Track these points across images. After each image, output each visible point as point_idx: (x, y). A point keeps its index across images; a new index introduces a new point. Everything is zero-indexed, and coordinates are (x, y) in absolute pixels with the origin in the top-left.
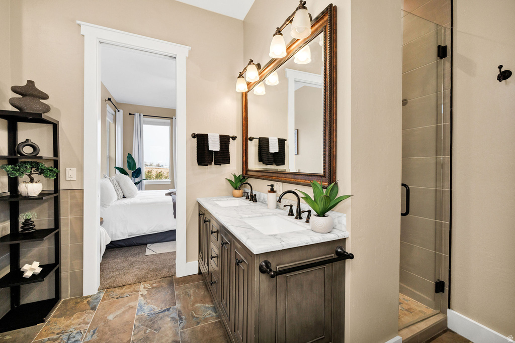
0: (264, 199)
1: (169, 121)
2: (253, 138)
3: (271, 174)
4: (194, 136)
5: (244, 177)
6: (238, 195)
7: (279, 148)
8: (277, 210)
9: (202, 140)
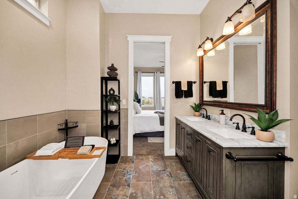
0: (215, 118)
1: (153, 74)
2: (206, 82)
3: (221, 104)
4: (173, 82)
5: (200, 105)
6: (197, 115)
7: (223, 87)
8: (226, 125)
9: (178, 84)
